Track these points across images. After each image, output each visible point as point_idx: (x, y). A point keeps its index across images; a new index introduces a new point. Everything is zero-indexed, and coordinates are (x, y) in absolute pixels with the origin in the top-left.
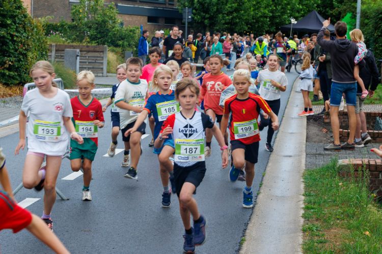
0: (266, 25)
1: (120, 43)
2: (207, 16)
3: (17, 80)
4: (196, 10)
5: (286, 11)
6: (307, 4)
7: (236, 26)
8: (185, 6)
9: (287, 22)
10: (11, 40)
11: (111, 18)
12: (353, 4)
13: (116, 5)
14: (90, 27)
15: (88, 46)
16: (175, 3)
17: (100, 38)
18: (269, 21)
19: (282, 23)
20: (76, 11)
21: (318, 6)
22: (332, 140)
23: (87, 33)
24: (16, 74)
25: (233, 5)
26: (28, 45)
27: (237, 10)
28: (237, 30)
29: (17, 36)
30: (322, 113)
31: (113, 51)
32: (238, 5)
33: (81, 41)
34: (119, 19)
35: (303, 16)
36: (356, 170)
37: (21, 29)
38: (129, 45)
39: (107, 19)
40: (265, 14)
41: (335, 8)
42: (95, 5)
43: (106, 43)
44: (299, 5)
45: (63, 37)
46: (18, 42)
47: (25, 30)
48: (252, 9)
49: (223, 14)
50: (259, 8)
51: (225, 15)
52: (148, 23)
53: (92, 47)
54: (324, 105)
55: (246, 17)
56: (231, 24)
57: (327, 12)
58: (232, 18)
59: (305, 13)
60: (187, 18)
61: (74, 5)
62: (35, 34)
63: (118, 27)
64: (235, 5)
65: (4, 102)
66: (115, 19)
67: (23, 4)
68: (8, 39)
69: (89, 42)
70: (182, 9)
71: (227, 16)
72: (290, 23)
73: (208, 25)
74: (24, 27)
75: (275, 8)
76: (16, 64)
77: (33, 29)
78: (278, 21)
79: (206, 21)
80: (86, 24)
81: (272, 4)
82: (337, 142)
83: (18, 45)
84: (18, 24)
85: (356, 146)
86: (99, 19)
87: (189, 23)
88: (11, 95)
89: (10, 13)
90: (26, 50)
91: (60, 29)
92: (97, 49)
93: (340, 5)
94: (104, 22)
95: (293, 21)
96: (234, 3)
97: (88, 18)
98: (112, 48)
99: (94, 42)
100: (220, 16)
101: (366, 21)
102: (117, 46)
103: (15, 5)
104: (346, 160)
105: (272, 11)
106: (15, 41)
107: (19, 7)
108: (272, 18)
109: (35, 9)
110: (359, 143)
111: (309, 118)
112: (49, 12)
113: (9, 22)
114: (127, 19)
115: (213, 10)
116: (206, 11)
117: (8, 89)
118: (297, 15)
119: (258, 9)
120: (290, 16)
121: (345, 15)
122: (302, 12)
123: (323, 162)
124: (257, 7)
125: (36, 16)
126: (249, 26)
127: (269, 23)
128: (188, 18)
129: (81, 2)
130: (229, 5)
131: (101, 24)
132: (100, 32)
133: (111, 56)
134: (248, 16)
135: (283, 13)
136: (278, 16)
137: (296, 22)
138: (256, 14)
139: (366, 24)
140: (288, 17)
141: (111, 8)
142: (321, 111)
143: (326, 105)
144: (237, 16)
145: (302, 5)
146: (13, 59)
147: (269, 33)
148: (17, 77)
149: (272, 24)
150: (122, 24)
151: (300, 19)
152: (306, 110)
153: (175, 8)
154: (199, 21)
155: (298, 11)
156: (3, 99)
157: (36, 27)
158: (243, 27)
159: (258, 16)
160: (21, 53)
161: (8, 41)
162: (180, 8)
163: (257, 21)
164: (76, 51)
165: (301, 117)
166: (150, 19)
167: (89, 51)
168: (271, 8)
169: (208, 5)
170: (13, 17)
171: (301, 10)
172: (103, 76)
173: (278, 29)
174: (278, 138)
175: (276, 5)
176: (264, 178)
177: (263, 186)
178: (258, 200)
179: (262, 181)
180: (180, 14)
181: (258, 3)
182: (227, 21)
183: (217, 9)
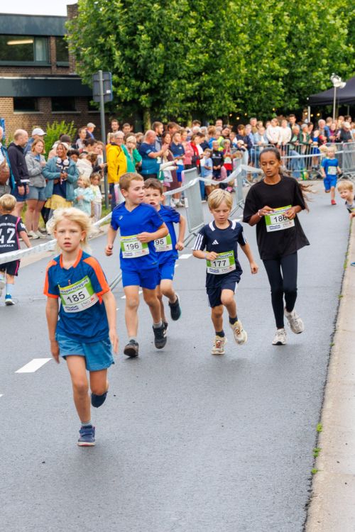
0: (277, 95)
2: (144, 86)
4: (120, 75)
5: (320, 61)
7: (210, 105)
9: (323, 86)
16: (70, 63)
18: (283, 87)
19: (313, 89)
25: (201, 56)
27: (209, 68)
32: (210, 57)
40: (272, 71)
44: (347, 45)
48: (243, 62)
49: (180, 79)
51: (184, 81)
52: (16, 113)
55: (231, 82)
56: (200, 102)
58: (201, 87)
60: (102, 94)
64: (204, 58)
70: (89, 76)
71: (189, 82)
72: (331, 87)
73: (148, 106)
75: (293, 56)
78: (302, 84)
79: (144, 99)
81: (288, 48)
87: (106, 105)
95: (338, 82)
96: (202, 53)
100: (174, 83)
105: (288, 64)
108: (292, 77)
115: (156, 71)
116: (142, 75)
118: (344, 67)
119: (255, 61)
120: (330, 72)
124: (254, 56)
126: (239, 101)
127: (283, 91)
128: (105, 95)
130: (191, 58)
134: (236, 79)
135: (313, 66)
137: (344, 84)
138: (252, 72)
140: (325, 74)
144: (211, 80)
147: (283, 113)
149: (290, 93)
151: (350, 76)
153: (70, 74)
154: (129, 99)
155: (347, 60)
158: (225, 106)
159: (259, 76)
162: (83, 73)
163: (257, 89)
168: (285, 58)
169: (145, 62)
173: (303, 103)
174: (336, 347)
175: (295, 49)
176: (322, 436)
177: (322, 457)
178: (314, 486)
179: (317, 443)
180: (87, 85)
181: (256, 47)
182: (190, 94)
183: (166, 68)
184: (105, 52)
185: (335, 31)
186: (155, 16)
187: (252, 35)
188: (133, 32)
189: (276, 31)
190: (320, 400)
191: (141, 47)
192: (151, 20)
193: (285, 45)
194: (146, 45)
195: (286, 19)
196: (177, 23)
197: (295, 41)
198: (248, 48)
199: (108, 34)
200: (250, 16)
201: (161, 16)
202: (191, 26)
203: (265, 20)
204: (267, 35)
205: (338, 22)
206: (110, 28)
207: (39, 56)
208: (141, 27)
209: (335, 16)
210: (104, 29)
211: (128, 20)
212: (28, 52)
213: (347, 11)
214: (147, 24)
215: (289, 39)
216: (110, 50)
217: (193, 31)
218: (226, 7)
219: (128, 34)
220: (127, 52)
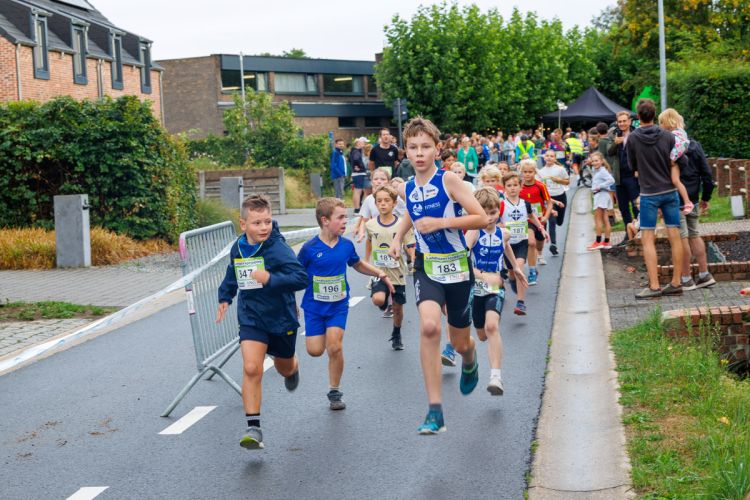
0: (520, 115)
1: (302, 161)
2: (429, 109)
3: (153, 229)
4: (412, 101)
5: (549, 92)
6: (579, 79)
7: (474, 122)
8: (394, 98)
9: (552, 109)
10: (139, 171)
11: (285, 125)
12: (653, 72)
13: (290, 104)
14: (254, 142)
15: (254, 171)
16: (378, 94)
17: (270, 157)
18: (524, 109)
19: (544, 111)
20: (231, 118)
21: (597, 81)
22: (646, 283)
23: (249, 150)
24: (151, 220)
25: (468, 89)
26: (166, 176)
27: (473, 97)
28: (476, 128)
29: (148, 164)
30: (623, 243)
31: (292, 175)
32: (474, 89)
33: (242, 164)
34: (297, 125)
35: (575, 97)
36: (695, 326)
37: (152, 152)
38: (316, 163)
39: (278, 126)
40: (517, 98)
41: (622, 82)
42: (259, 107)
43: (280, 164)
44: (568, 81)
45: (214, 160)
46: (150, 173)
47: (159, 153)
48: (497, 93)
49: (453, 104)
50: (508, 89)
51: (456, 106)
52: (340, 128)
53: (260, 170)
54: (626, 230)
55: (489, 106)
56: (467, 119)
57: (612, 88)
58: (467, 110)
59: (578, 92)
60: (400, 115)
61: (227, 108)
62: (174, 159)
63: (295, 138)
64: (470, 89)
65: (138, 265)
66: (291, 126)
67: (153, 114)
68: (135, 169)
69: (253, 165)
70: (390, 102)
71: (460, 107)
72: (557, 110)
74: (157, 150)
75: (531, 89)
76: (151, 207)
77: (171, 151)
78: (537, 108)
80: (247, 138)
81: (527, 83)
82: (655, 285)
83: (150, 178)
84: (149, 144)
85: (685, 288)
86: (265, 128)
88: (146, 254)
89: (134, 130)
90: (163, 183)
91: (209, 147)
92: (269, 174)
93: (631, 76)
94: (275, 131)
95: (562, 106)
96: (468, 86)
97: (248, 127)
98: (289, 170)
99: (262, 164)
100: (449, 107)
101: (676, 96)
102: (297, 166)
103: (141, 116)
104: (673, 311)
105: (528, 94)
106: (146, 172)
107: (148, 119)
108: (528, 104)
109: (167, 121)
110: (689, 284)
111: (604, 252)
112: (188, 124)
113: (134, 144)
114: (308, 125)
115: (437, 99)
116: (427, 101)
117: (140, 245)
118: (566, 96)
119: (505, 92)
120: (556, 99)
121: (642, 90)
122: (574, 91)
123: (637, 318)
124: (504, 89)
125: (175, 131)
126: (494, 120)
127: (524, 112)
128: (402, 115)
129: (237, 104)
130: (461, 90)
131: (270, 136)
132: (269, 148)
133: (289, 183)
134: (492, 104)
135: (545, 95)
136: (539, 100)
137: (566, 107)
138: (504, 100)
139: (676, 101)
140: (553, 100)
141: (283, 109)
142: (621, 241)
143: (629, 231)
144: (475, 105)
145: (573, 81)
146: (145, 199)
147: (525, 127)
148: (154, 226)
149: (529, 114)
150: (301, 133)
151: (571, 102)
152: (599, 239)
153: (378, 101)
155: (568, 91)
156: (136, 262)
157: (176, 147)
158: (485, 123)
159: (507, 102)
160: (156, 190)
161: (135, 172)
162: (386, 100)
164: (237, 180)
165: (590, 251)
166: (345, 122)
167: (256, 179)
168: (525, 90)
169: (429, 93)
170: (140, 135)
171: (572, 87)
172: (280, 214)
173: (538, 121)
174: (562, 287)
175: (533, 83)
176: (551, 348)
177: (551, 361)
178: (547, 382)
179: (548, 353)
180: (389, 109)
181: (505, 82)
182: (461, 114)
183: (444, 97)
184: (402, 86)
185: (559, 71)
186: (435, 61)
187: (503, 74)
188: (421, 72)
189: (519, 72)
190: (550, 324)
191: (426, 82)
192: (433, 64)
193: (525, 81)
194: (430, 81)
195: (526, 63)
196: (451, 66)
197: (532, 77)
198: (500, 83)
199: (403, 73)
200: (501, 61)
201: (440, 60)
202: (461, 68)
203: (512, 64)
204: (513, 74)
205: (562, 65)
206: (405, 70)
207: (356, 88)
208: (426, 69)
209: (559, 61)
210: (400, 70)
211: (417, 64)
212: (348, 85)
213: (567, 57)
214: (430, 66)
215: (528, 77)
216: (405, 84)
217: (462, 72)
218: (486, 55)
219: (418, 73)
220: (417, 86)
